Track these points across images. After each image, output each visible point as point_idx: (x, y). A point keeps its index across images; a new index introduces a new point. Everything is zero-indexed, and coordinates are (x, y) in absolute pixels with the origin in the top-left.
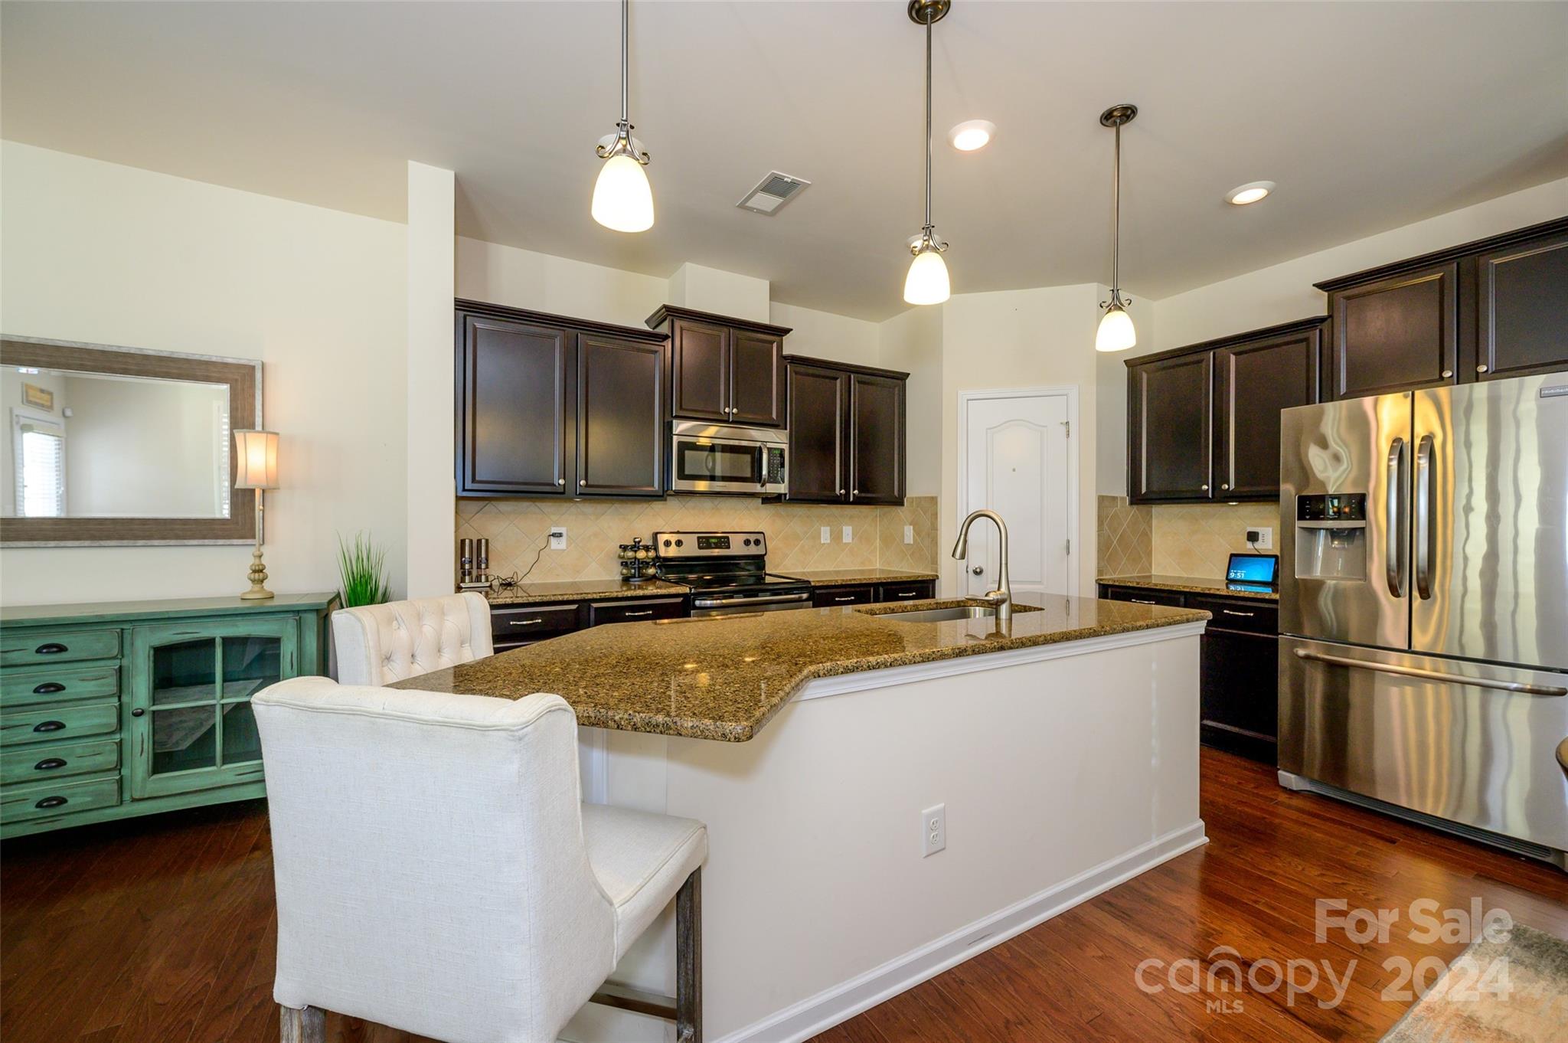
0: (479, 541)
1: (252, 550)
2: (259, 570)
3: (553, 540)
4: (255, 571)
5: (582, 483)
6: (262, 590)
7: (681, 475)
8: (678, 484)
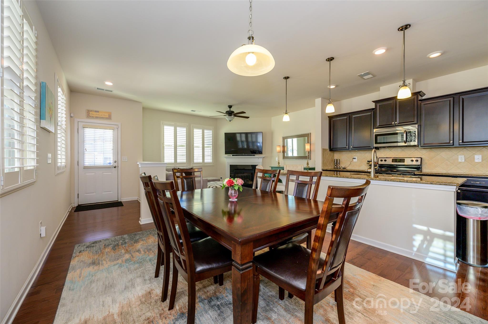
0: (338, 159)
1: (307, 160)
2: (308, 163)
3: (354, 160)
4: (307, 163)
5: (352, 147)
6: (308, 166)
7: (376, 143)
8: (375, 145)
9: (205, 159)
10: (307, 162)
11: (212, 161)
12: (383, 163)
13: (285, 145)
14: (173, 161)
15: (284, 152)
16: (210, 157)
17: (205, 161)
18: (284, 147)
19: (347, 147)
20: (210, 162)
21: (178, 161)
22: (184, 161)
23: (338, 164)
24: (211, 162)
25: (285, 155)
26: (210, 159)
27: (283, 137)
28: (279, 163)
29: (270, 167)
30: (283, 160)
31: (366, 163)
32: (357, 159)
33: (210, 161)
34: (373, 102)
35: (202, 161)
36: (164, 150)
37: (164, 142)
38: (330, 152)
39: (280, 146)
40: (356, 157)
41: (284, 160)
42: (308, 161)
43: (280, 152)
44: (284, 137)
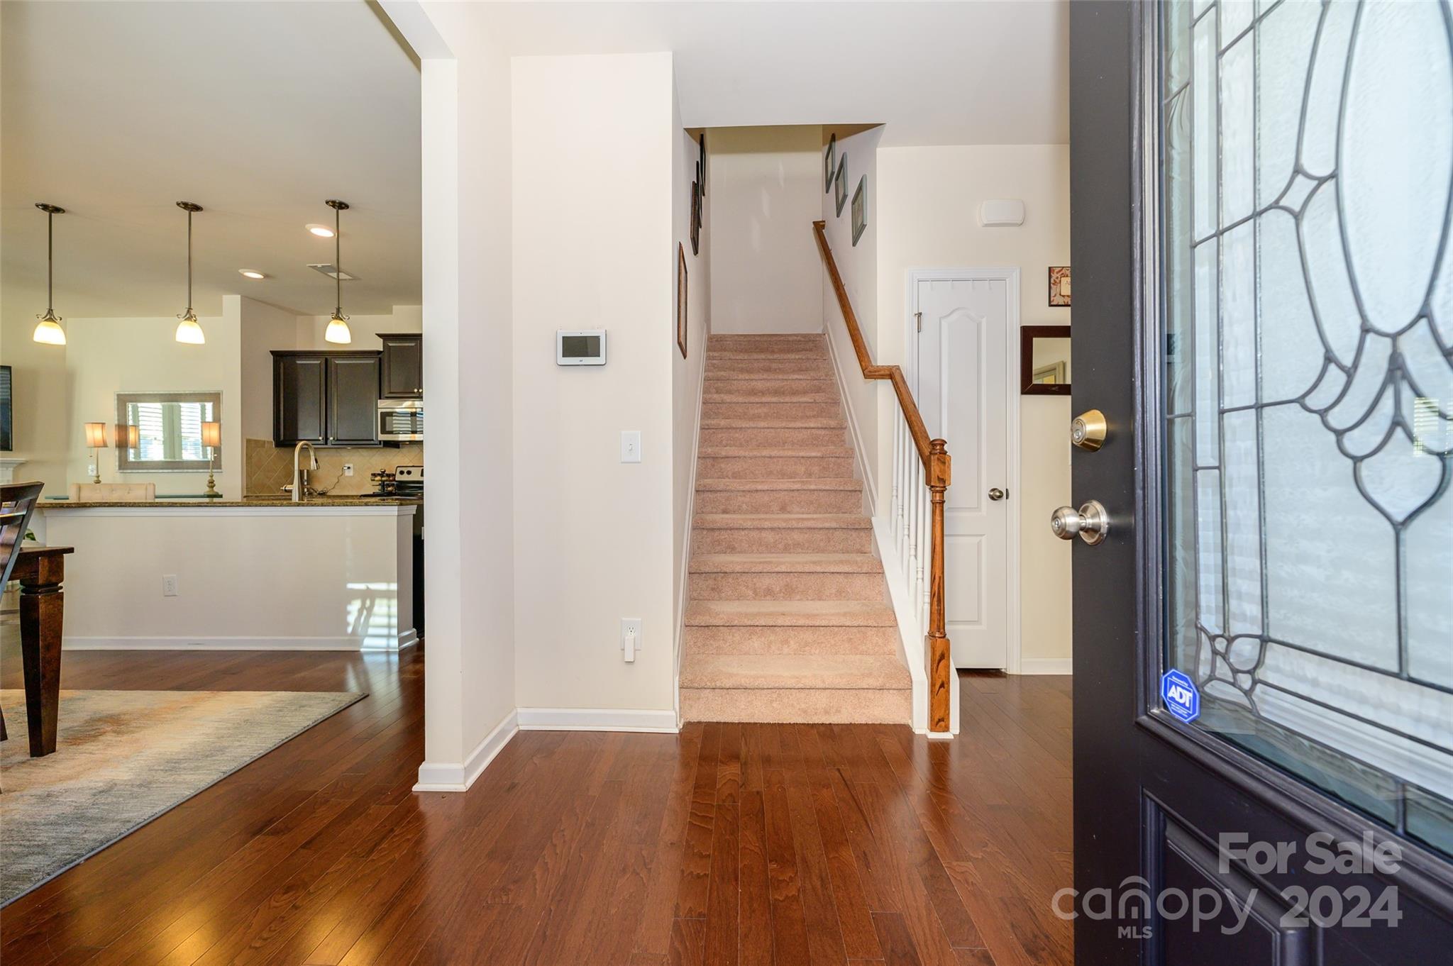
1: (210, 474)
2: (211, 482)
3: (347, 471)
5: (331, 438)
6: (213, 491)
7: (384, 431)
8: (382, 437)
10: (210, 478)
12: (405, 478)
13: (131, 423)
15: (122, 445)
18: (122, 428)
19: (321, 438)
23: (306, 483)
25: (126, 456)
27: (118, 395)
30: (118, 474)
31: (370, 479)
32: (354, 468)
34: (380, 336)
38: (278, 449)
39: (103, 424)
40: (351, 465)
41: (122, 474)
42: (212, 476)
43: (102, 444)
44: (126, 395)
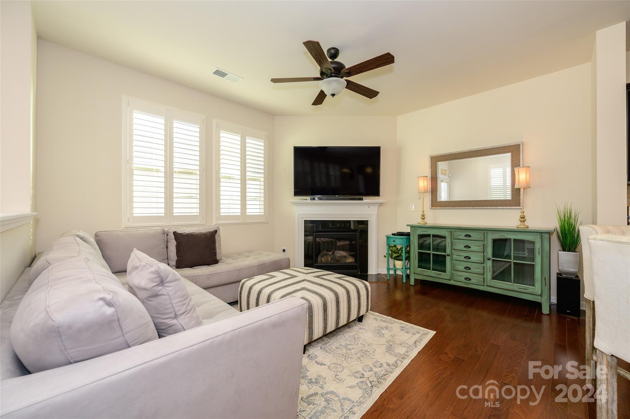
1: (519, 210)
2: (523, 217)
4: (521, 218)
6: (524, 225)
9: (248, 207)
11: (262, 211)
14: (161, 212)
15: (434, 191)
16: (258, 203)
17: (248, 211)
18: (433, 179)
20: (259, 214)
21: (177, 211)
22: (194, 210)
24: (261, 214)
25: (436, 198)
26: (258, 207)
28: (423, 217)
29: (407, 225)
30: (431, 210)
33: (258, 211)
35: (239, 211)
36: (132, 180)
37: (131, 157)
39: (427, 177)
43: (426, 191)
